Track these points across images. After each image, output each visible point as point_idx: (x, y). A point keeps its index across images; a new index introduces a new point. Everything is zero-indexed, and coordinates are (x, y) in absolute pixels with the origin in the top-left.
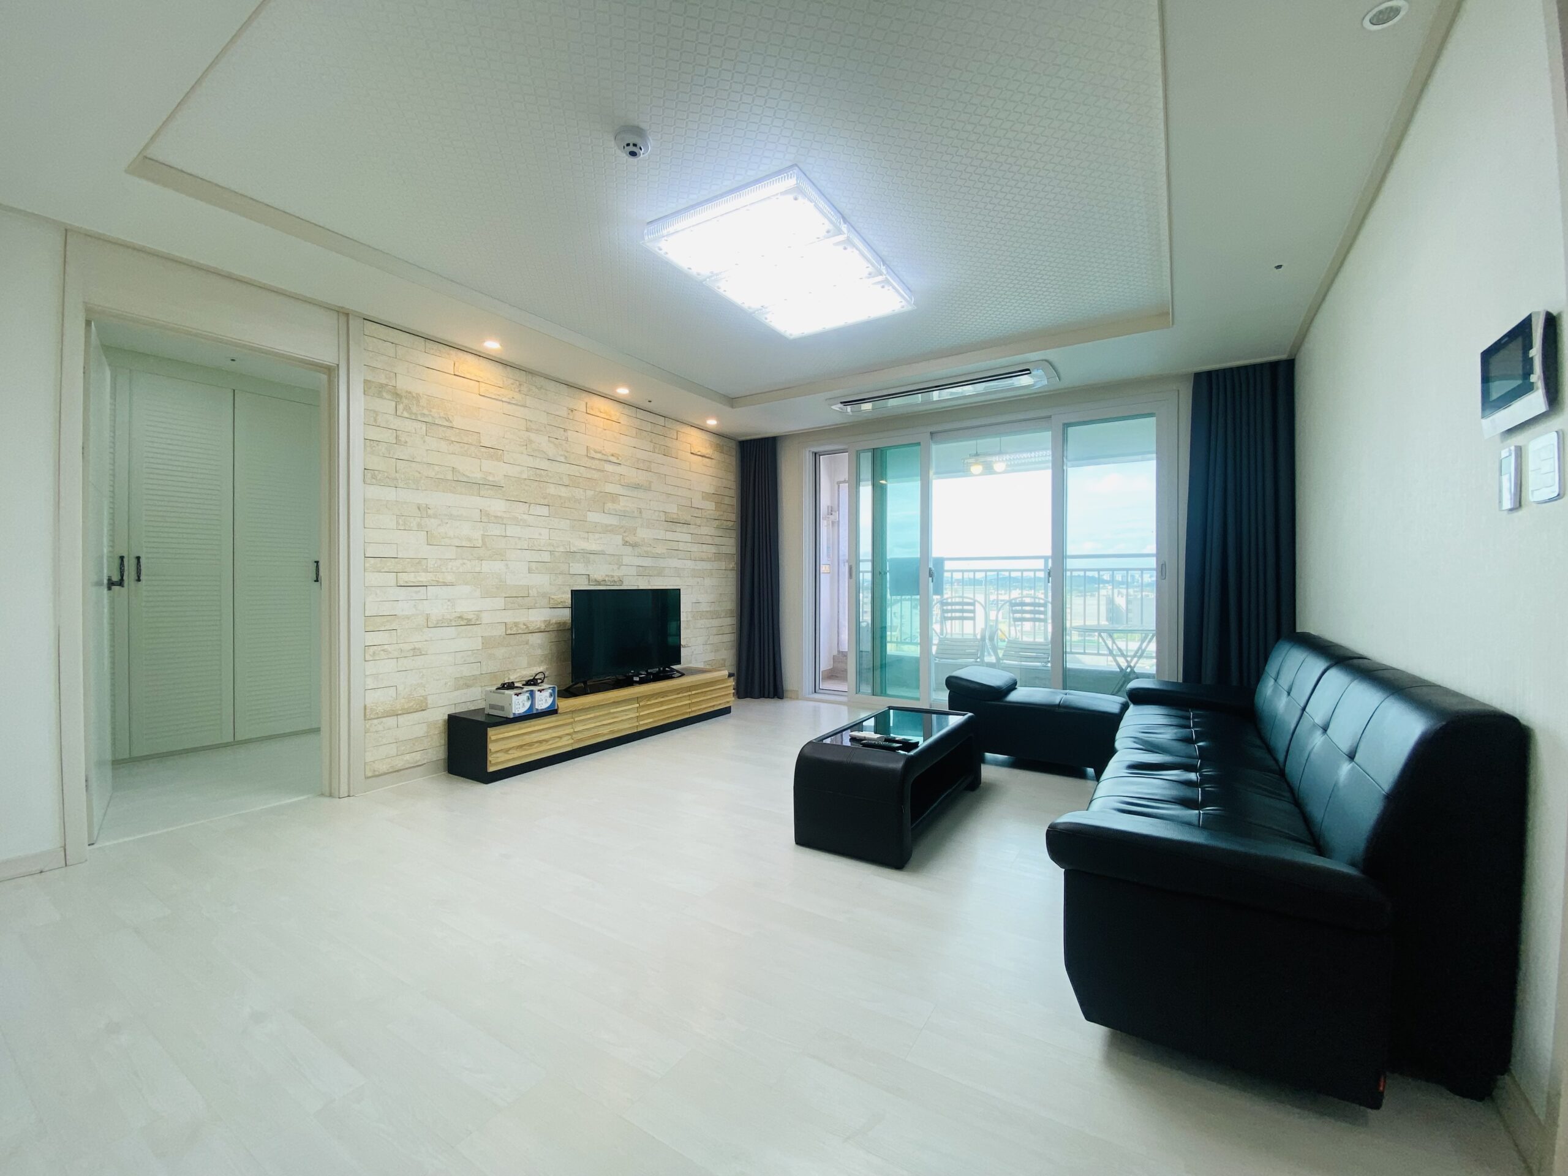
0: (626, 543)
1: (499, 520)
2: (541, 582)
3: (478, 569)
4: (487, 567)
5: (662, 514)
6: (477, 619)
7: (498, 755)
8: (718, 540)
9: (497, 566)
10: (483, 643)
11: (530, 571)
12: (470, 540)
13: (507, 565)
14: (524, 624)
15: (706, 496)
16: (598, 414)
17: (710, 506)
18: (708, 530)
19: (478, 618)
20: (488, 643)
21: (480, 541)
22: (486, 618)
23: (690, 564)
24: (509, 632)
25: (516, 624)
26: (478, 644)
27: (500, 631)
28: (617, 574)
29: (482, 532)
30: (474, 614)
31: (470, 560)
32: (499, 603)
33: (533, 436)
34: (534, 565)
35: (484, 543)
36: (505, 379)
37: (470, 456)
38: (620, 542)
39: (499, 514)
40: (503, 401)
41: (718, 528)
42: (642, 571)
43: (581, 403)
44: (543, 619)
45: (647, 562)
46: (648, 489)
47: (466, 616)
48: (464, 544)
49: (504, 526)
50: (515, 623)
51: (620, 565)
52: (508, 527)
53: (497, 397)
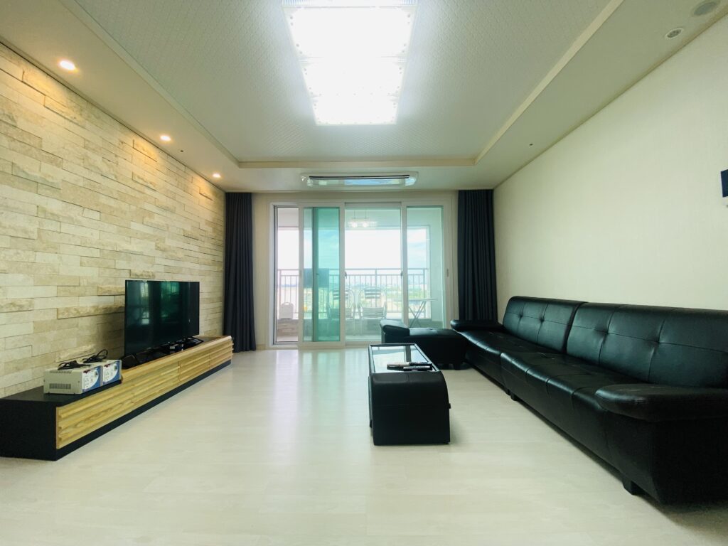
0: (158, 248)
1: (55, 217)
2: (91, 274)
3: (32, 260)
4: (40, 258)
5: (182, 231)
6: (30, 306)
7: (68, 431)
8: (214, 252)
9: (51, 258)
10: (34, 328)
11: (81, 264)
12: (26, 232)
13: (61, 257)
14: (75, 310)
15: (208, 223)
16: (142, 151)
17: (209, 229)
18: (208, 245)
19: (31, 304)
20: (39, 327)
21: (36, 234)
22: (38, 305)
23: (197, 266)
24: (60, 316)
25: (67, 310)
26: (30, 328)
27: (51, 316)
28: (152, 270)
29: (38, 226)
30: (27, 301)
31: (24, 250)
32: (52, 290)
33: (90, 154)
34: (85, 260)
35: (39, 236)
36: (69, 101)
37: (31, 156)
38: (154, 247)
39: (55, 212)
40: (65, 118)
41: (214, 244)
42: (168, 270)
43: (130, 139)
44: (91, 305)
45: (171, 263)
46: (173, 212)
47: (18, 303)
48: (19, 236)
49: (59, 223)
50: (67, 308)
51: (153, 264)
52: (63, 225)
53: (60, 113)
